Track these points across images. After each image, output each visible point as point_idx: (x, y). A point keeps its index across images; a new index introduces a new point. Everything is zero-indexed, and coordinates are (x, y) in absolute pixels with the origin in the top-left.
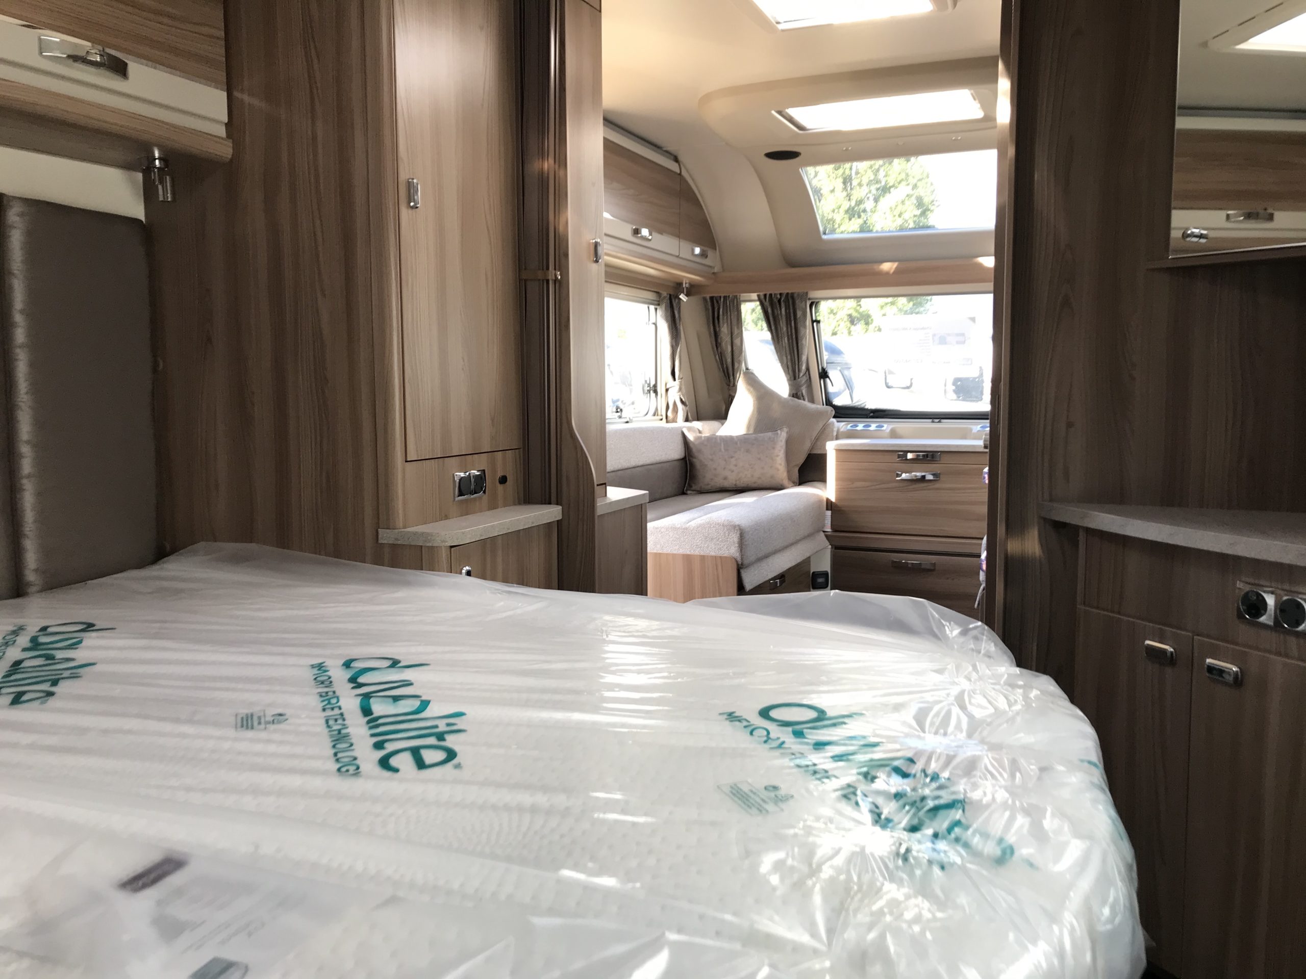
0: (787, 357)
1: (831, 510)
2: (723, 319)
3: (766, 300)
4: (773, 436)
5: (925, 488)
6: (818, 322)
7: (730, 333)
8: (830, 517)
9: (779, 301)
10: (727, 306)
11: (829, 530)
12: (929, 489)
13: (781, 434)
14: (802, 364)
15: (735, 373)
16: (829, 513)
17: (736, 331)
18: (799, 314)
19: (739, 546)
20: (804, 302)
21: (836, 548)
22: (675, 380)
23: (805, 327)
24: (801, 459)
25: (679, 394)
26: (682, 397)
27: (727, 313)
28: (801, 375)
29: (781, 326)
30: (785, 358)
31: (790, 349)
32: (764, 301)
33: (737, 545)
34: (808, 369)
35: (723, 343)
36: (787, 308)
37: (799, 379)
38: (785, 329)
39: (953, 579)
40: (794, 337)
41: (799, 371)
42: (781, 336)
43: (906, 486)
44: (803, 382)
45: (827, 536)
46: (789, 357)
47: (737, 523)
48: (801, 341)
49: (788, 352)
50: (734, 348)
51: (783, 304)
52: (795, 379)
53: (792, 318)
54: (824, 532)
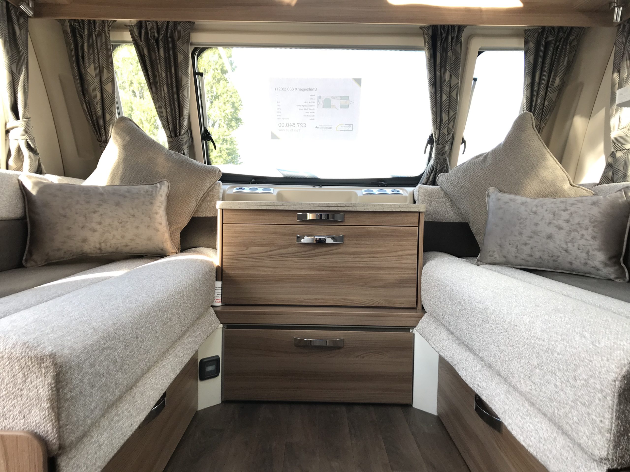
0: (166, 109)
1: (222, 281)
2: (89, 58)
3: (141, 40)
4: (151, 189)
5: (327, 253)
6: (201, 75)
7: (98, 75)
8: (221, 289)
9: (157, 41)
10: (93, 42)
11: (219, 304)
12: (333, 254)
13: (160, 188)
14: (183, 118)
15: (107, 125)
16: (219, 284)
17: (106, 75)
18: (180, 58)
19: (52, 407)
20: (185, 45)
21: (228, 326)
22: (17, 118)
23: (187, 75)
24: (184, 222)
25: (25, 137)
26: (30, 142)
27: (93, 51)
28: (183, 132)
29: (160, 71)
30: (164, 111)
31: (169, 98)
32: (138, 39)
33: (46, 405)
34: (190, 128)
35: (91, 88)
36: (167, 51)
37: (180, 137)
38: (164, 75)
39: (363, 357)
40: (174, 86)
41: (180, 127)
42: (160, 85)
43: (308, 251)
44: (185, 140)
45: (217, 313)
46: (169, 109)
47: (49, 350)
48: (183, 91)
49: (167, 103)
50: (105, 96)
51: (161, 44)
52: (176, 136)
53: (172, 63)
54: (213, 306)
